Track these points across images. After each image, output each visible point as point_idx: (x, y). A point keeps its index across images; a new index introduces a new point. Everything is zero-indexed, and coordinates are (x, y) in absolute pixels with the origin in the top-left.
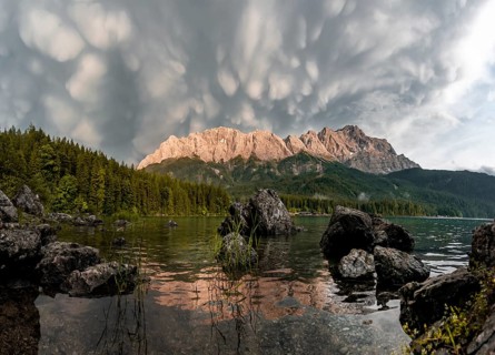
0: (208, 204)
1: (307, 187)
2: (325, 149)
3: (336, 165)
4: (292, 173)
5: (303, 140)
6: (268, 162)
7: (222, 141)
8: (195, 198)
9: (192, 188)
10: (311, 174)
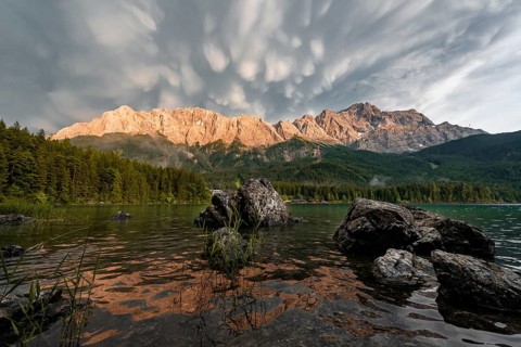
0: (176, 190)
1: (301, 174)
2: (324, 133)
3: (339, 148)
4: (283, 159)
5: (296, 124)
6: (254, 149)
7: (198, 123)
8: (157, 184)
9: (154, 171)
10: (306, 160)
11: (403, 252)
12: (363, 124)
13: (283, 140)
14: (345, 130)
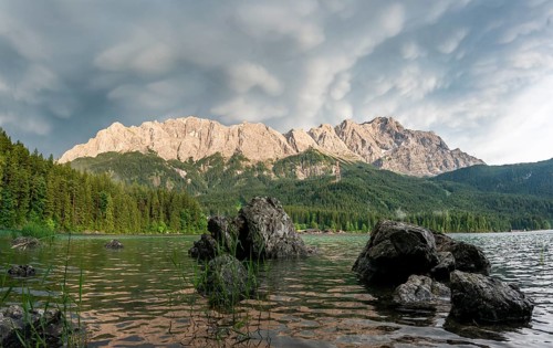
0: (168, 217)
1: (317, 196)
2: (345, 147)
3: (360, 166)
4: (296, 177)
5: (312, 134)
6: (259, 163)
7: (192, 134)
8: (148, 210)
9: (144, 194)
10: (323, 178)
11: (423, 277)
12: (387, 140)
13: (295, 153)
14: (368, 144)
